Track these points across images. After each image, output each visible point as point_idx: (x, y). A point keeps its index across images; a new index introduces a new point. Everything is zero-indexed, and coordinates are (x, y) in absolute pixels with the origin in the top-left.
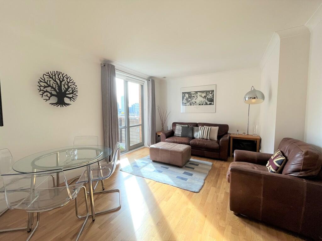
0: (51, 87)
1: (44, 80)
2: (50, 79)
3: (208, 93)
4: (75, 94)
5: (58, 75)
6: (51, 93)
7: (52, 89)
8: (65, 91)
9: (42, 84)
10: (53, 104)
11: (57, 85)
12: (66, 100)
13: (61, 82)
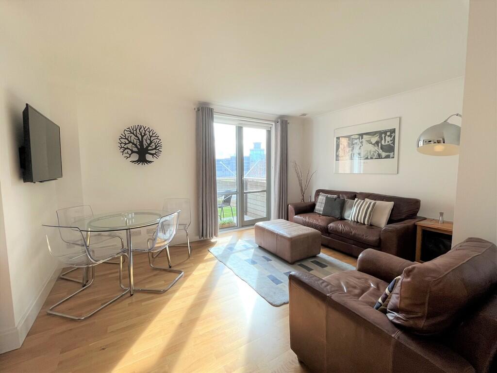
0: (132, 143)
1: (125, 136)
2: (132, 135)
3: (383, 135)
4: (158, 150)
5: (140, 130)
6: (131, 150)
7: (133, 146)
8: (147, 147)
9: (123, 141)
10: (134, 162)
11: (138, 141)
12: (149, 157)
13: (142, 137)
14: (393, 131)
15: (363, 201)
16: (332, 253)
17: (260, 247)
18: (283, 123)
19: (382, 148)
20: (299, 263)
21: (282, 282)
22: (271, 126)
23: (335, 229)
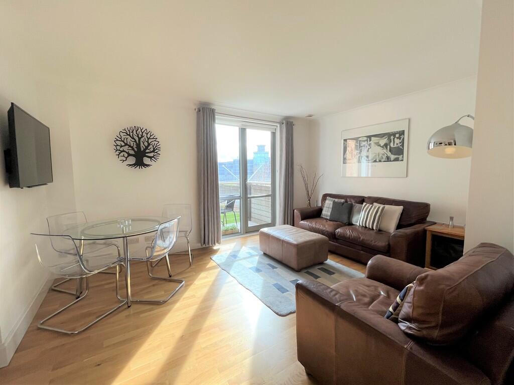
0: (128, 145)
1: (121, 138)
2: (128, 136)
3: (392, 137)
4: (156, 152)
5: (136, 131)
6: (128, 153)
7: (130, 148)
8: (145, 150)
9: (118, 143)
10: (130, 165)
11: (135, 143)
12: (146, 161)
13: (140, 139)
14: (402, 133)
15: (371, 205)
16: (339, 259)
17: (265, 254)
18: (289, 124)
19: (390, 151)
20: (306, 271)
21: (288, 291)
22: (275, 127)
23: (342, 235)
